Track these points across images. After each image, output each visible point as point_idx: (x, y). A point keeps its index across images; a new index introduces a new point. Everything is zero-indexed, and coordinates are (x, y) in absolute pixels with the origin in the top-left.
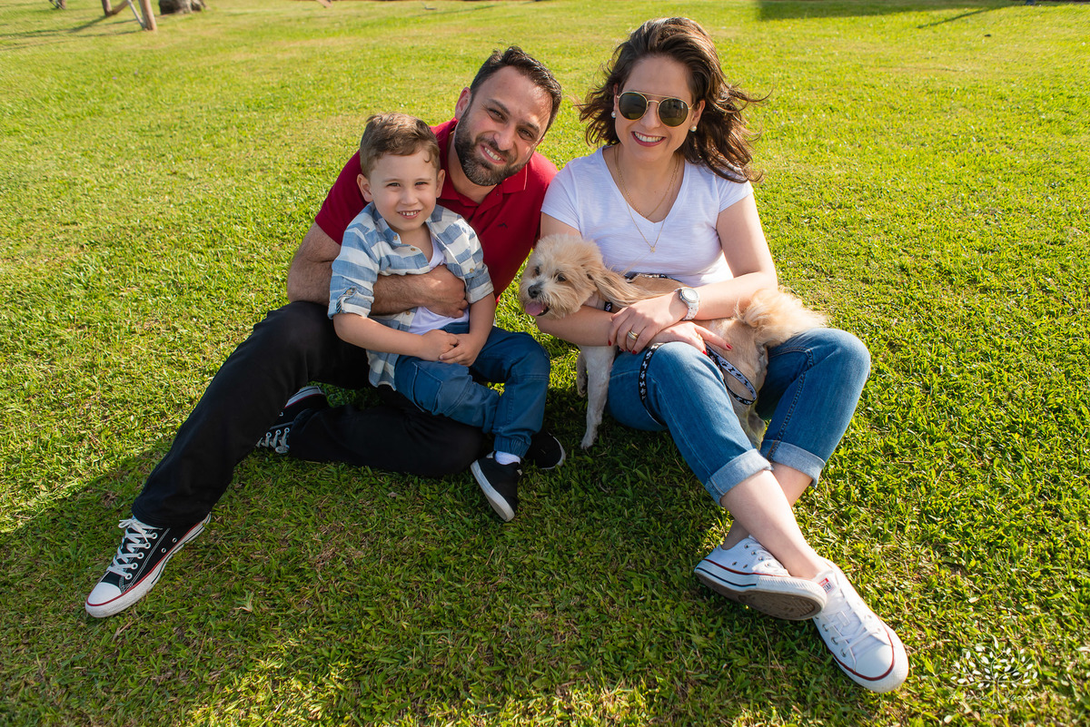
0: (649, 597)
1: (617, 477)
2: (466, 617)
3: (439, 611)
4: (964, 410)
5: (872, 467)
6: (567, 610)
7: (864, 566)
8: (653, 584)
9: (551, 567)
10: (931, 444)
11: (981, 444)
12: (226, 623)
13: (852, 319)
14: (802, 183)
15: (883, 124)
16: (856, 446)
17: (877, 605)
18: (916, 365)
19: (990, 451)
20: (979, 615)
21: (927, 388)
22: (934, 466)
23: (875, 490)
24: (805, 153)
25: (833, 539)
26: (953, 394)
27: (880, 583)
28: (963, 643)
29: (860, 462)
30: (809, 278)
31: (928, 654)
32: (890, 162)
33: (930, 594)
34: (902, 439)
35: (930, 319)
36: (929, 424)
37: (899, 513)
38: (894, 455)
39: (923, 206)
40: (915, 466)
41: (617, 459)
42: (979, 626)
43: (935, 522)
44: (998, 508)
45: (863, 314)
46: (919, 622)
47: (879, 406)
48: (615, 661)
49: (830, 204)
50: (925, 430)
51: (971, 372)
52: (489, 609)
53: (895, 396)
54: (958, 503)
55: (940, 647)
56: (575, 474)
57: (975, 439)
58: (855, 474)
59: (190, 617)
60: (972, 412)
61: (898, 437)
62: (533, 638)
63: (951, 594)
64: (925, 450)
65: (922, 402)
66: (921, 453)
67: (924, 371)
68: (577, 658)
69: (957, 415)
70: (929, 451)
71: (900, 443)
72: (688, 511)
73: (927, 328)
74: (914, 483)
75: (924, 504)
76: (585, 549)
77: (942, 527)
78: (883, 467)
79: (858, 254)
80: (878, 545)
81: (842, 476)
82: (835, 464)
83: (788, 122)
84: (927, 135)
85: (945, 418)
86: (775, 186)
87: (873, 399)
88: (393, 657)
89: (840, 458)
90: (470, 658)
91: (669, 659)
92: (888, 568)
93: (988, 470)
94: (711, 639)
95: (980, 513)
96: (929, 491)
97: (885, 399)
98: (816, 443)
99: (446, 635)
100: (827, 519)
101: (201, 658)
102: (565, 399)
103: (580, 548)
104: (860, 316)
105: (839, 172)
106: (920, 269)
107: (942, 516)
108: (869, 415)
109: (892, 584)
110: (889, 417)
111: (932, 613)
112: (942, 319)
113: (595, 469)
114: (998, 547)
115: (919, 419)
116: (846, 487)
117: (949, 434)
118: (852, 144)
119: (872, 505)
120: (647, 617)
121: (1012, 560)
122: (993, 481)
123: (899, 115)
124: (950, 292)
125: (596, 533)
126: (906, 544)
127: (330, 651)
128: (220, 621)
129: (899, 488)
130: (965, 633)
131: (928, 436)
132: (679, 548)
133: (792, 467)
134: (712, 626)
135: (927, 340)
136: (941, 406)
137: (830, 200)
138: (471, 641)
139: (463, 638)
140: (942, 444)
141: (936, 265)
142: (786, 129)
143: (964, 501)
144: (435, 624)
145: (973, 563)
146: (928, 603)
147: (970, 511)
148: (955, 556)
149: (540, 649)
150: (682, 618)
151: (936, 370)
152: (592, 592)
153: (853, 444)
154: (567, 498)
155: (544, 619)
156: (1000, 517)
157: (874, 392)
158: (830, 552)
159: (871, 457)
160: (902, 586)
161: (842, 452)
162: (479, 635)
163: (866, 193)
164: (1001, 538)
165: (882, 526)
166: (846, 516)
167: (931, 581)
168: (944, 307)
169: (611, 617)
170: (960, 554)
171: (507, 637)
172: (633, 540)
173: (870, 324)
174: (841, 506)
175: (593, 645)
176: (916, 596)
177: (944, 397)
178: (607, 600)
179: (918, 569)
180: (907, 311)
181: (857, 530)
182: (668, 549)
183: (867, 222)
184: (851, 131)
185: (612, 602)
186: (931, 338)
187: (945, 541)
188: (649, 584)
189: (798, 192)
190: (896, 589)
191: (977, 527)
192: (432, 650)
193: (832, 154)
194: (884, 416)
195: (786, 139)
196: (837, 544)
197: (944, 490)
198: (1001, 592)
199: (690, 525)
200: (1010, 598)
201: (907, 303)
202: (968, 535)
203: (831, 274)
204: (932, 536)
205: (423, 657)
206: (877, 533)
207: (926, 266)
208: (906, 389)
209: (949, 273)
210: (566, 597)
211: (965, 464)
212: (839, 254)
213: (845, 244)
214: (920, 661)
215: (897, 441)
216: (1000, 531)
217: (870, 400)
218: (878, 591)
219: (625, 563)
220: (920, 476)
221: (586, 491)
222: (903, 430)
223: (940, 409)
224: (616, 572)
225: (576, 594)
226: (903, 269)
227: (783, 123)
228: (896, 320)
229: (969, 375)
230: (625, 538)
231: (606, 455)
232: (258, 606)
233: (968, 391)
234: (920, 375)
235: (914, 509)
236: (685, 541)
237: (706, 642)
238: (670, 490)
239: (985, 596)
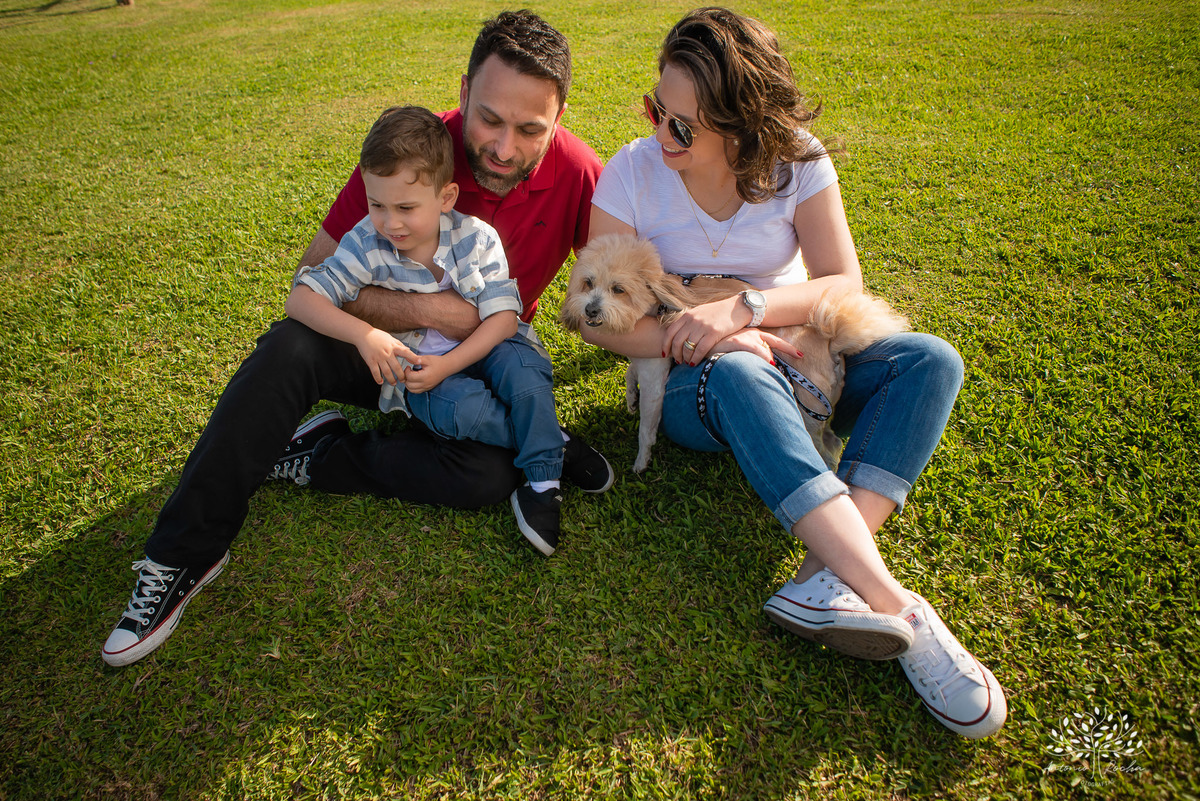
0: (714, 638)
1: (674, 505)
2: (512, 661)
3: (482, 656)
4: (1073, 420)
5: (966, 489)
6: (622, 652)
7: (956, 601)
8: (717, 623)
9: (604, 606)
10: (1034, 460)
11: (1092, 459)
12: (252, 671)
13: (942, 317)
14: (882, 159)
15: (978, 83)
16: (946, 464)
17: (971, 643)
18: (1017, 369)
19: (1103, 467)
20: (1087, 653)
21: (1029, 396)
22: (1038, 485)
23: (969, 514)
24: (885, 123)
25: (921, 570)
26: (1060, 402)
27: (975, 618)
28: (1070, 684)
29: (951, 483)
30: (891, 271)
31: (1030, 696)
32: (987, 129)
33: (1033, 631)
34: (1000, 455)
35: (1034, 315)
36: (1031, 438)
37: (997, 539)
38: (991, 474)
39: (1026, 181)
40: (1015, 486)
41: (673, 485)
42: (1089, 666)
43: (1039, 550)
44: (1111, 532)
45: (955, 312)
46: (1020, 662)
47: (974, 418)
48: (678, 707)
49: (916, 182)
50: (1027, 444)
51: (1082, 376)
52: (536, 652)
53: (992, 406)
54: (1065, 527)
55: (1043, 689)
56: (627, 502)
57: (1086, 453)
58: (945, 496)
59: (214, 665)
60: (1082, 423)
61: (996, 453)
62: (587, 684)
63: (1057, 630)
64: (1027, 468)
65: (1024, 413)
66: (1023, 471)
67: (1026, 377)
68: (636, 705)
69: (1065, 426)
70: (1032, 468)
71: (997, 460)
72: (755, 541)
73: (1030, 325)
74: (1014, 505)
75: (1026, 529)
76: (640, 585)
77: (1047, 555)
78: (978, 488)
79: (948, 241)
80: (972, 576)
81: (931, 498)
82: (923, 485)
83: (864, 85)
84: (1031, 94)
85: (1051, 430)
86: (851, 163)
87: (967, 410)
88: (434, 706)
89: (929, 478)
90: (519, 706)
91: (737, 705)
92: (984, 602)
93: (1101, 489)
94: (784, 683)
95: (1091, 538)
96: (1032, 514)
97: (981, 410)
98: (901, 465)
99: (490, 681)
100: (914, 548)
101: (228, 709)
102: (612, 418)
103: (634, 585)
104: (952, 314)
105: (926, 143)
106: (1021, 257)
107: (1046, 543)
108: (962, 429)
109: (989, 620)
110: (985, 431)
111: (1034, 651)
112: (1047, 314)
113: (649, 497)
114: (1111, 577)
115: (1021, 432)
116: (936, 511)
117: (1055, 448)
118: (941, 109)
119: (967, 531)
120: (712, 659)
121: (1127, 591)
122: (1106, 501)
123: (997, 72)
124: (1058, 283)
125: (653, 568)
126: (1005, 574)
127: (366, 700)
128: (246, 669)
129: (997, 512)
130: (1072, 673)
131: (1030, 451)
132: (746, 583)
133: (873, 491)
134: (785, 668)
135: (1030, 340)
136: (1046, 416)
137: (916, 178)
138: (518, 687)
139: (509, 685)
140: (1047, 461)
141: (1041, 251)
142: (862, 94)
143: (1072, 525)
144: (478, 669)
145: (1082, 594)
146: (1030, 641)
147: (1079, 536)
148: (1062, 587)
149: (594, 696)
150: (751, 660)
151: (1041, 375)
152: (650, 633)
153: (943, 463)
154: (619, 529)
155: (595, 662)
156: (1114, 542)
157: (968, 401)
158: (918, 584)
159: (964, 476)
160: (1001, 622)
161: (930, 472)
162: (527, 681)
163: (958, 168)
164: (1115, 566)
165: (977, 555)
166: (936, 545)
167: (1033, 615)
168: (1050, 301)
169: (672, 660)
170: (1067, 585)
171: (557, 683)
172: (694, 575)
173: (962, 323)
174: (930, 533)
175: (653, 691)
176: (1017, 633)
177: (1049, 406)
178: (667, 641)
179: (1018, 603)
180: (1006, 306)
181: (949, 560)
182: (734, 584)
183: (959, 203)
184: (940, 93)
185: (673, 644)
186: (1034, 338)
187: (1050, 570)
188: (713, 624)
189: (877, 169)
190: (993, 626)
191: (1087, 554)
192: (476, 697)
193: (917, 122)
194: (980, 430)
195: (862, 106)
196: (925, 576)
197: (1050, 513)
198: (1114, 627)
199: (758, 557)
200: (1124, 633)
201: (1006, 297)
202: (1076, 563)
203: (917, 265)
204: (1035, 565)
205: (467, 706)
206: (971, 563)
207: (1029, 252)
208: (1005, 398)
209: (1057, 260)
210: (620, 639)
211: (1074, 483)
212: (926, 242)
213: (933, 230)
214: (1021, 705)
215: (994, 458)
216: (1114, 558)
217: (962, 411)
218: (973, 627)
219: (686, 601)
220: (1021, 497)
221: (640, 521)
222: (1002, 445)
223: (1045, 420)
224: (676, 610)
225: (632, 635)
226: (1002, 257)
227: (859, 87)
228: (993, 318)
229: (1079, 380)
230: (685, 573)
231: (661, 481)
232: (286, 652)
233: (1078, 398)
234: (1022, 382)
235: (1015, 535)
236: (752, 575)
237: (778, 686)
238: (735, 518)
239: (1096, 632)
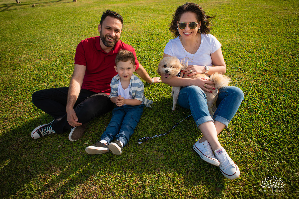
0: (182, 150)
1: (178, 120)
2: (137, 150)
3: (131, 148)
4: (275, 109)
5: (246, 123)
6: (162, 151)
7: (240, 147)
8: (184, 147)
9: (159, 141)
10: (264, 117)
11: (278, 118)
12: (82, 147)
13: (248, 83)
14: (241, 45)
15: (268, 29)
16: (243, 117)
17: (241, 157)
18: (264, 96)
19: (281, 121)
20: (268, 162)
21: (266, 103)
22: (264, 124)
23: (246, 128)
24: (243, 37)
25: (233, 140)
26: (273, 105)
27: (243, 152)
28: (263, 169)
29: (243, 121)
30: (238, 72)
31: (253, 170)
32: (268, 40)
33: (256, 156)
34: (256, 116)
35: (270, 84)
36: (264, 113)
37: (252, 135)
38: (253, 120)
39: (275, 53)
40: (258, 123)
41: (179, 116)
42: (268, 165)
43: (261, 138)
44: (280, 136)
45: (251, 82)
46: (252, 162)
47: (251, 107)
48: (172, 164)
49: (248, 51)
50: (263, 114)
51: (280, 99)
52: (143, 149)
53: (256, 105)
54: (269, 133)
55: (256, 169)
56: (168, 119)
58: (241, 124)
59: (75, 145)
60: (278, 110)
61: (255, 115)
62: (152, 157)
63: (262, 156)
64: (262, 119)
65: (264, 107)
68: (163, 162)
69: (273, 111)
70: (263, 119)
71: (255, 117)
72: (195, 130)
73: (269, 86)
74: (257, 127)
75: (259, 133)
76: (168, 137)
77: (263, 139)
78: (249, 123)
79: (253, 66)
80: (244, 142)
81: (238, 124)
82: (237, 121)
83: (240, 28)
84: (281, 32)
85: (270, 111)
86: (233, 46)
87: (250, 105)
88: (119, 158)
89: (238, 120)
90: (137, 160)
91: (185, 165)
92: (246, 148)
93: (279, 126)
94: (197, 161)
95: (274, 137)
96: (261, 129)
97: (254, 105)
98: (227, 116)
99: (132, 154)
100: (232, 135)
101: (76, 154)
102: (167, 100)
103: (167, 137)
104: (251, 83)
105: (252, 42)
106: (270, 71)
107: (263, 137)
108: (248, 109)
109: (246, 152)
110: (254, 110)
111: (256, 160)
112: (274, 84)
113: (173, 118)
114: (278, 146)
115: (262, 111)
116: (239, 127)
117: (270, 115)
118: (257, 35)
119: (245, 132)
120: (181, 154)
121: (281, 149)
122: (280, 129)
123: (273, 27)
124: (278, 77)
125: (171, 133)
126: (252, 143)
127: (105, 155)
129: (253, 128)
130: (264, 166)
131: (264, 116)
132: (192, 139)
134: (197, 158)
135: (268, 90)
136: (269, 108)
137: (248, 50)
138: (138, 156)
139: (136, 155)
140: (267, 118)
141: (275, 70)
142: (239, 30)
143: (271, 133)
144: (130, 151)
145: (270, 149)
146: (255, 158)
147: (272, 136)
148: (265, 147)
149: (154, 160)
150: (190, 155)
151: (270, 98)
152: (168, 147)
153: (242, 116)
154: (165, 124)
155: (155, 152)
156: (280, 138)
157: (251, 103)
158: (231, 143)
159: (247, 120)
160: (249, 153)
161: (239, 118)
162: (139, 155)
163: (259, 49)
164: (279, 143)
165: (246, 138)
166: (237, 135)
167: (257, 152)
168: (275, 81)
169: (172, 154)
170: (267, 146)
171: (146, 156)
172: (180, 136)
173: (253, 85)
174: (236, 132)
175: (167, 160)
176: (252, 156)
177: (270, 105)
178: (172, 149)
179: (254, 149)
180: (264, 82)
181: (240, 138)
182: (189, 139)
183: (257, 57)
184: (258, 31)
185: (173, 150)
186: (270, 90)
187: (263, 143)
188: (183, 147)
189: (239, 48)
190: (247, 154)
191: (273, 140)
192: (128, 157)
193: (251, 37)
194: (252, 110)
195: (238, 33)
197: (265, 130)
198: (276, 157)
199: (195, 133)
200: (278, 159)
201: (264, 80)
202: (270, 142)
203: (244, 71)
204: (260, 141)
205: (126, 159)
207: (272, 70)
208: (260, 103)
209: (279, 72)
210: (162, 148)
211: (273, 124)
212: (247, 65)
213: (250, 63)
214: (251, 172)
215: (254, 116)
216: (279, 142)
217: (249, 105)
218: (242, 154)
219: (177, 141)
220: (259, 126)
221: (170, 123)
222: (257, 113)
224: (175, 143)
225: (164, 148)
226: (265, 70)
227: (238, 28)
228: (260, 84)
229: (278, 100)
230: (178, 135)
231: (176, 115)
232: (90, 144)
233: (278, 104)
234: (265, 99)
235: (256, 134)
236: (193, 137)
237: (195, 162)
238: (191, 124)
239: (271, 158)
